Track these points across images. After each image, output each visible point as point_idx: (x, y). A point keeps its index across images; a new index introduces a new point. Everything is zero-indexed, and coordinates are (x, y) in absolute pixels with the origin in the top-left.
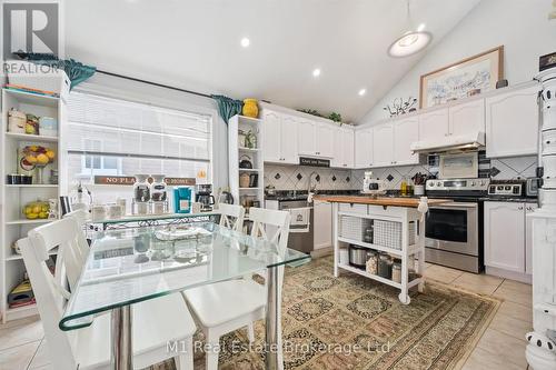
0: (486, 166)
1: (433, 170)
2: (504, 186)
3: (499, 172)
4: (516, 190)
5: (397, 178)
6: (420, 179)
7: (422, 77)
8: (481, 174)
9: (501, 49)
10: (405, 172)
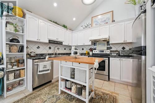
0: (108, 46)
1: (95, 47)
2: (114, 52)
3: (112, 48)
4: (117, 53)
5: (85, 49)
6: (91, 50)
7: (92, 17)
8: (108, 49)
9: (113, 11)
10: (87, 47)
